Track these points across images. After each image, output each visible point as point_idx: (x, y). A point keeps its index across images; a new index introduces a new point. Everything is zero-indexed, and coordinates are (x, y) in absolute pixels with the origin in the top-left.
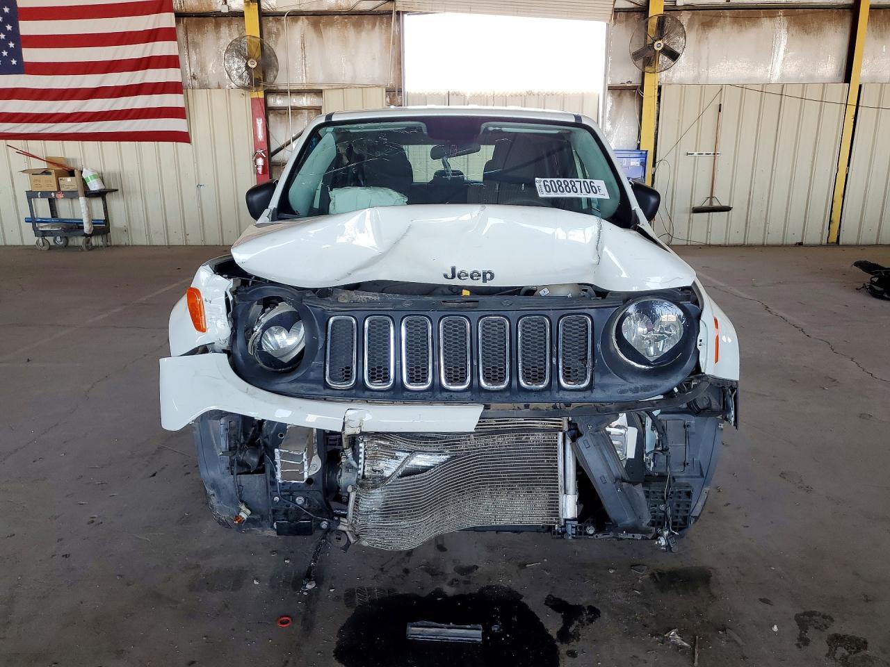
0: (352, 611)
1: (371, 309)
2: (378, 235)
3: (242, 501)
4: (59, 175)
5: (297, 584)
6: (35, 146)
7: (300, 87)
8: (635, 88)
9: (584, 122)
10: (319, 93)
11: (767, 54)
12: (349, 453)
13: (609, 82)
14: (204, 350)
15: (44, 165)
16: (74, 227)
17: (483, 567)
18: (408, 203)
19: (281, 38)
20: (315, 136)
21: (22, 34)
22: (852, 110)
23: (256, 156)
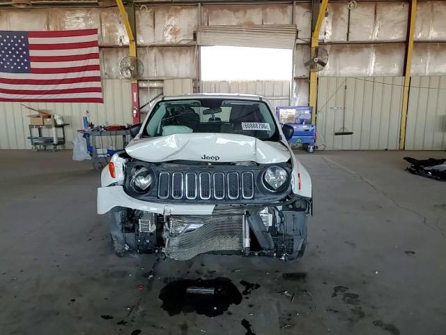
0: (166, 285)
1: (175, 170)
2: (177, 143)
3: (126, 243)
4: (44, 117)
5: (146, 276)
6: (33, 105)
7: (154, 78)
8: (306, 78)
9: (263, 100)
10: (162, 81)
11: (366, 63)
12: (166, 224)
13: (294, 76)
14: (114, 185)
15: (37, 113)
16: (50, 141)
17: (218, 271)
18: (193, 132)
19: (145, 57)
20: (157, 105)
21: (30, 55)
22: (407, 88)
23: (133, 109)
